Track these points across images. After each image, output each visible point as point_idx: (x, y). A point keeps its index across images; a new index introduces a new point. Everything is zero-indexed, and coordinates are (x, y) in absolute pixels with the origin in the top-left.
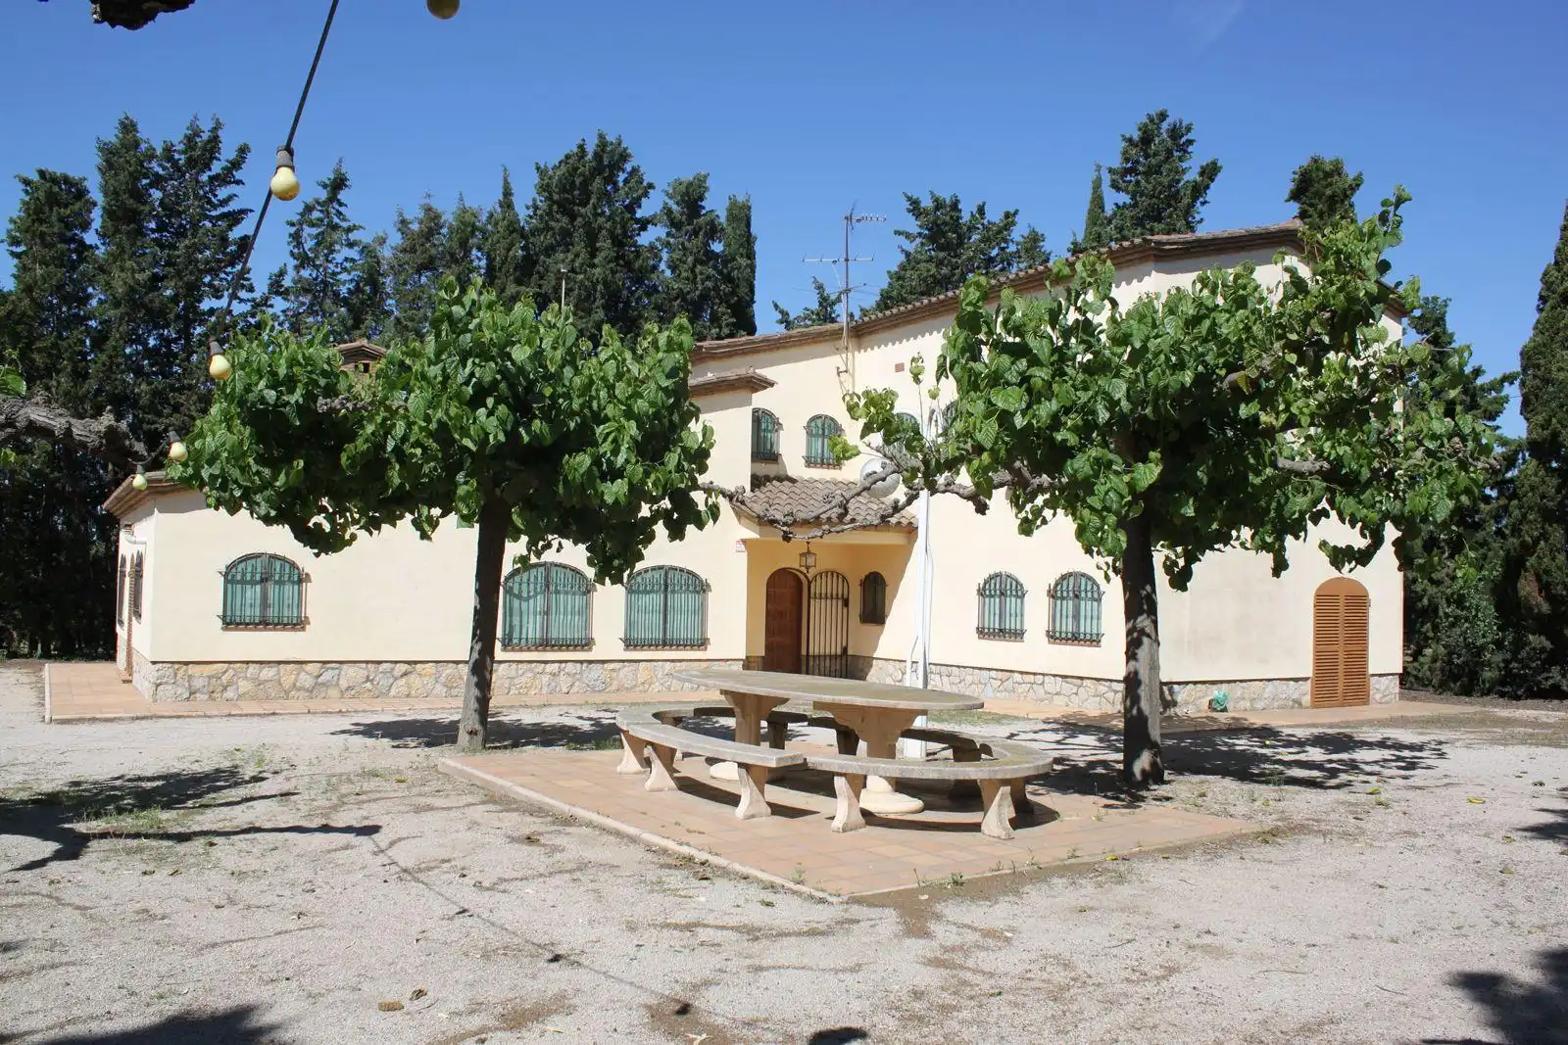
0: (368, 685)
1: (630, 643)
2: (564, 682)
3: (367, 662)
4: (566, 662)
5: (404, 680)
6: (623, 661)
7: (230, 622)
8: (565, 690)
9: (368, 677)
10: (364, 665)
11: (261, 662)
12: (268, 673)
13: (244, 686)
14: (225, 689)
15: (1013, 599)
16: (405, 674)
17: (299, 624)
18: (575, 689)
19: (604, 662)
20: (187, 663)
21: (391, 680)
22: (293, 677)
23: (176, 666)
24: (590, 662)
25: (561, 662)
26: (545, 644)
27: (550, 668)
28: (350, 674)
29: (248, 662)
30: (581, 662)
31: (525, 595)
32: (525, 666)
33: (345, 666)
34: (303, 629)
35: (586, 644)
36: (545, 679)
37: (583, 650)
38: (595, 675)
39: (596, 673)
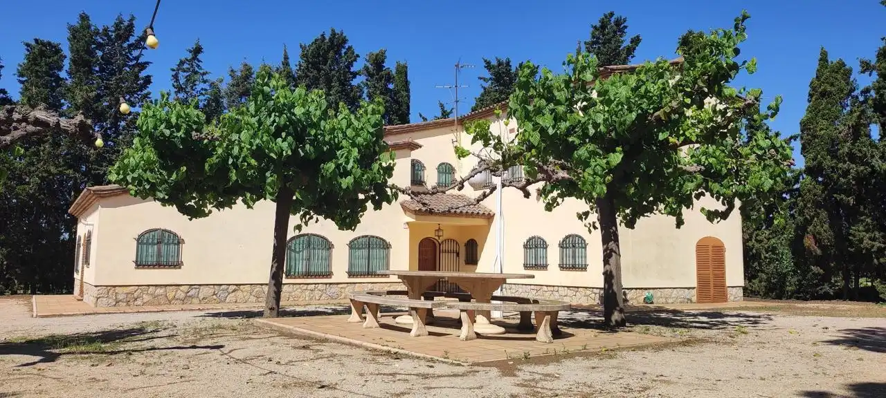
0: (214, 296)
1: (351, 274)
2: (317, 294)
3: (214, 285)
4: (318, 284)
5: (233, 294)
6: (347, 283)
7: (139, 264)
8: (317, 298)
9: (214, 292)
10: (212, 287)
11: (156, 286)
12: (160, 291)
13: (146, 298)
14: (136, 299)
15: (542, 249)
16: (234, 291)
17: (178, 265)
18: (323, 297)
19: (337, 284)
20: (115, 286)
21: (227, 294)
22: (174, 293)
23: (109, 288)
24: (331, 284)
25: (316, 284)
26: (308, 275)
27: (310, 287)
28: (205, 291)
29: (148, 286)
30: (326, 284)
31: (297, 250)
32: (297, 286)
33: (202, 287)
34: (180, 268)
35: (329, 274)
36: (307, 293)
37: (327, 278)
38: (333, 290)
39: (334, 289)
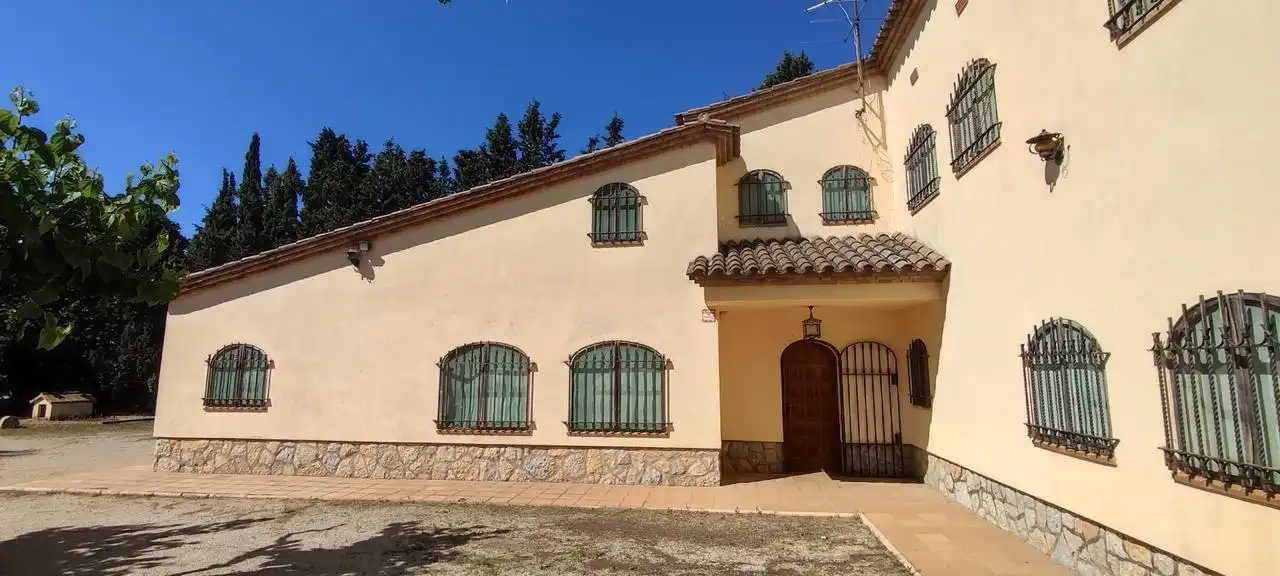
0: (318, 464)
1: (573, 427)
2: (503, 467)
3: (318, 442)
4: (506, 446)
5: (348, 460)
6: (569, 447)
7: (211, 403)
8: (503, 477)
9: (317, 456)
10: (314, 445)
11: (233, 440)
12: (238, 449)
13: (220, 460)
14: (205, 463)
16: (349, 454)
17: (261, 405)
18: (514, 477)
19: (547, 447)
20: (180, 439)
21: (338, 459)
22: (257, 453)
23: (172, 441)
24: (533, 447)
25: (500, 446)
26: (483, 427)
27: (487, 452)
28: (305, 453)
29: (223, 440)
30: (522, 447)
31: (467, 376)
32: (464, 450)
33: (298, 445)
34: (265, 410)
35: (526, 428)
36: (483, 464)
37: (521, 434)
38: (536, 461)
39: (538, 459)
